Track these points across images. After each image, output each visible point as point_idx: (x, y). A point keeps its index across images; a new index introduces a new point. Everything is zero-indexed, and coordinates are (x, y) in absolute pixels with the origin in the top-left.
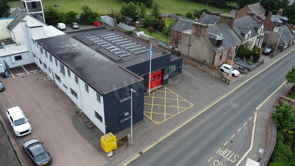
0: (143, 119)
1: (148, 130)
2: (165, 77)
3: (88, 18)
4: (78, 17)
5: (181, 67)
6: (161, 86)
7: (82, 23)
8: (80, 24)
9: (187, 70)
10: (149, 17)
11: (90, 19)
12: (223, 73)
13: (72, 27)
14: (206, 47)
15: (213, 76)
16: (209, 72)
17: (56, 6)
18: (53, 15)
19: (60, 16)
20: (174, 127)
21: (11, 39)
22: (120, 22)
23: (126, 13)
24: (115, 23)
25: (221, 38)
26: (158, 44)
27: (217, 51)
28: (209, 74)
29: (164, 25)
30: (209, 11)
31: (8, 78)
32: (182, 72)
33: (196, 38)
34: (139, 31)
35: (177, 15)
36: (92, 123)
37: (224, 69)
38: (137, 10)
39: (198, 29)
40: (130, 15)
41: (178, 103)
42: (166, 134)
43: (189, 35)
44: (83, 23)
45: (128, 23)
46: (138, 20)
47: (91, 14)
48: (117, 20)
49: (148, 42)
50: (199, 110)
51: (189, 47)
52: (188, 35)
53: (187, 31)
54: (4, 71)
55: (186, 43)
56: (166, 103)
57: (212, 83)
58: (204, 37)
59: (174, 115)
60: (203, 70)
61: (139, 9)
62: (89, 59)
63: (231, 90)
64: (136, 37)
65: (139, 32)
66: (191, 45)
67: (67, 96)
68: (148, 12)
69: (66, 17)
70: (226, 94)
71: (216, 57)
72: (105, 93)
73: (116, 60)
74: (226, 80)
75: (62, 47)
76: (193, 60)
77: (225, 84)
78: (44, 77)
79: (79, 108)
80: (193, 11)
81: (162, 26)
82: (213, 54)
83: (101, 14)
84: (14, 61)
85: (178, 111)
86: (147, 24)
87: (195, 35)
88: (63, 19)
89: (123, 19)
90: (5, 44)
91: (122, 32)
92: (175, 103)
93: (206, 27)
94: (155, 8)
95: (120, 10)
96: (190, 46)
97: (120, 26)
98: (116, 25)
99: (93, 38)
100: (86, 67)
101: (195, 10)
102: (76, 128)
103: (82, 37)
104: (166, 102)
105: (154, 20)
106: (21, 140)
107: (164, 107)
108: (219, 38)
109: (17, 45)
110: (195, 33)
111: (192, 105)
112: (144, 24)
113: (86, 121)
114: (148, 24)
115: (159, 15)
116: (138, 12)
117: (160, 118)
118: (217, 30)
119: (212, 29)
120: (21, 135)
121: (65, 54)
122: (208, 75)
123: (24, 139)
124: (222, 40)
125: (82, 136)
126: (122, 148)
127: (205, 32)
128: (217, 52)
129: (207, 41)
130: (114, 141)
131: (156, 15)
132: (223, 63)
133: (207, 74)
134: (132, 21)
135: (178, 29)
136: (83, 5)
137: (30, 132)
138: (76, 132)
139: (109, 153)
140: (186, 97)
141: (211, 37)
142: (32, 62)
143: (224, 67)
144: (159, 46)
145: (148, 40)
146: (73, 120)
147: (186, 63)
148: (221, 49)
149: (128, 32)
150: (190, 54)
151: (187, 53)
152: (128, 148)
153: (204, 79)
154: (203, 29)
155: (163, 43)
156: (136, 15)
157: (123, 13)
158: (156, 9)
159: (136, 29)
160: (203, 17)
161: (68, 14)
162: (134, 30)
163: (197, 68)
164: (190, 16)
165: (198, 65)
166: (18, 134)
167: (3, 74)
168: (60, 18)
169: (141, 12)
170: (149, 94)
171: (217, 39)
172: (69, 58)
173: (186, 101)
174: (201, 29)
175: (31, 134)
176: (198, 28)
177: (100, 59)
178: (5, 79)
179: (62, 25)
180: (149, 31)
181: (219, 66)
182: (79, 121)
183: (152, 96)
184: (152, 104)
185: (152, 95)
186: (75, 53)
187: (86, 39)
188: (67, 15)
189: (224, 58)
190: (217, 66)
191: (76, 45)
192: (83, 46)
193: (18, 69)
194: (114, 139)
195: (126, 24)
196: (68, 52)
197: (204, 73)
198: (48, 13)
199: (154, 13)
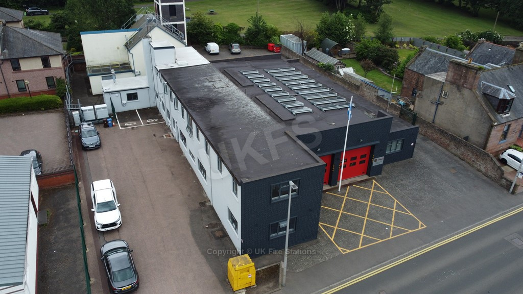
0: (316, 238)
1: (321, 260)
2: (376, 160)
3: (259, 37)
4: (242, 34)
5: (412, 144)
6: (365, 177)
7: (248, 44)
8: (244, 47)
9: (427, 152)
10: (369, 42)
11: (263, 39)
12: (504, 168)
13: (230, 50)
14: (473, 111)
15: (481, 171)
16: (473, 161)
17: (212, 13)
18: (202, 28)
19: (212, 30)
20: (374, 266)
21: (128, 64)
22: (314, 47)
23: (327, 32)
24: (303, 49)
25: (509, 94)
26: (376, 94)
27: (497, 120)
28: (473, 167)
29: (395, 58)
30: (498, 37)
31: (112, 128)
32: (414, 155)
33: (455, 90)
34: (345, 66)
35: (428, 40)
36: (223, 229)
37: (509, 159)
38: (349, 27)
39: (460, 73)
40: (333, 36)
41: (393, 217)
42: (355, 275)
43: (441, 82)
44: (250, 45)
45: (327, 49)
46: (348, 46)
47: (265, 30)
48: (307, 43)
49: (357, 88)
50: (436, 239)
51: (437, 106)
52: (439, 82)
53: (438, 73)
54: (108, 117)
55: (432, 97)
56: (369, 212)
57: (475, 186)
58: (471, 89)
59: (381, 241)
60: (461, 157)
61: (352, 26)
62: (235, 113)
63: (518, 208)
64: (337, 77)
65: (343, 69)
66: (442, 103)
67: (192, 171)
68: (370, 32)
69: (223, 34)
70: (505, 213)
71: (493, 132)
72: (245, 180)
73: (284, 120)
74: (508, 183)
75: (197, 86)
76: (443, 132)
77: (505, 192)
78: (165, 133)
79: (207, 197)
80: (462, 33)
81: (391, 59)
82: (487, 125)
83: (283, 30)
84: (125, 101)
85: (391, 234)
86: (362, 54)
87: (452, 83)
88: (217, 37)
89: (321, 41)
90: (116, 73)
91: (314, 65)
92: (387, 216)
93: (477, 71)
94: (383, 24)
95: (317, 26)
96: (439, 104)
97: (311, 55)
98: (305, 52)
99: (254, 75)
100: (227, 127)
101: (466, 32)
102: (194, 234)
103: (236, 70)
104: (369, 210)
105: (377, 48)
106: (102, 238)
107: (364, 221)
108: (506, 94)
109: (136, 76)
110: (453, 80)
111: (422, 226)
112: (358, 53)
113: (214, 222)
114: (365, 54)
115: (391, 40)
116: (349, 30)
117: (350, 241)
118: (505, 77)
119: (493, 74)
120: (103, 230)
121: (198, 99)
122: (470, 168)
123: (107, 238)
124: (513, 99)
125: (200, 249)
126: (263, 288)
127: (474, 79)
128: (496, 124)
129: (477, 98)
130: (250, 271)
131: (384, 38)
132: (509, 145)
133: (468, 165)
134: (336, 47)
135: (420, 69)
136: (253, 14)
137: (118, 226)
138: (191, 239)
139: (239, 291)
140: (413, 208)
141: (488, 92)
142: (153, 105)
143: (509, 155)
144: (378, 98)
145: (357, 84)
146: (191, 217)
147: (426, 138)
148: (507, 117)
149: (324, 66)
150: (437, 121)
151: (432, 117)
152: (276, 290)
153: (460, 175)
154: (471, 74)
155: (386, 94)
156: (346, 36)
157: (322, 32)
158: (385, 26)
159: (339, 62)
160: (479, 48)
161: (227, 28)
162: (335, 65)
163: (449, 151)
164: (453, 43)
165: (452, 145)
166: (99, 226)
167: (104, 121)
168: (213, 34)
169: (355, 31)
170: (339, 190)
171: (501, 97)
172: (202, 108)
173: (411, 214)
174: (467, 73)
175: (120, 231)
176: (460, 71)
177: (254, 114)
178: (107, 129)
179: (213, 47)
180: (363, 67)
181: (498, 151)
182: (202, 220)
183: (344, 194)
184: (341, 212)
185: (343, 192)
186: (216, 99)
187: (241, 75)
188: (225, 30)
189: (512, 137)
190: (494, 151)
191: (222, 84)
192: (233, 87)
193: (129, 115)
194: (250, 268)
195: (324, 51)
196: (205, 95)
197: (461, 162)
198: (195, 24)
199: (380, 34)
